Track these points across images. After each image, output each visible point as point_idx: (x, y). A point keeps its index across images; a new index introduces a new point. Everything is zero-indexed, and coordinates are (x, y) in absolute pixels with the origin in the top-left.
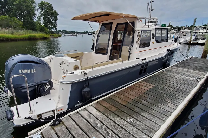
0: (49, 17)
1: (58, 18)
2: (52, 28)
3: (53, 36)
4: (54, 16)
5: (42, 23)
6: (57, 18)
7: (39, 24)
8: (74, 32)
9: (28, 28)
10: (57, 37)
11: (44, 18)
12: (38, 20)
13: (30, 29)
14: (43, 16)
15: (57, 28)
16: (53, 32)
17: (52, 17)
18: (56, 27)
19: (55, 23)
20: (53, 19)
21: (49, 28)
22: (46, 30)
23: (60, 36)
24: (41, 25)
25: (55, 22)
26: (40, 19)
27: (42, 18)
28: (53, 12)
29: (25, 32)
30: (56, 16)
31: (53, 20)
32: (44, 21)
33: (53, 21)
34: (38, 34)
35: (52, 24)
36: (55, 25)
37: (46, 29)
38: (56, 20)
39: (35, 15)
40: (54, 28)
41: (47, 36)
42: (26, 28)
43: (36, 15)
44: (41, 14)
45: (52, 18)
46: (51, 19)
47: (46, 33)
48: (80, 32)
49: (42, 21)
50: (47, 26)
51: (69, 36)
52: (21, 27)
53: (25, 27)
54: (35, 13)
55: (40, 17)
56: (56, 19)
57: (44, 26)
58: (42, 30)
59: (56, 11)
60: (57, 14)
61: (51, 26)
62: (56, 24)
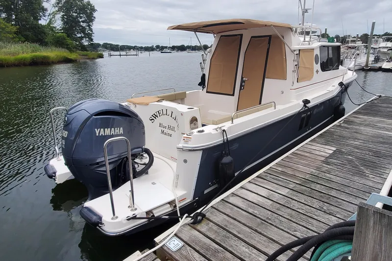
0: (75, 14)
1: (94, 17)
2: (81, 38)
3: (86, 55)
4: (85, 13)
5: (58, 27)
6: (92, 17)
7: (52, 30)
8: (129, 48)
9: (27, 39)
10: (94, 58)
11: (63, 17)
12: (50, 21)
13: (33, 41)
14: (62, 14)
15: (93, 38)
16: (84, 48)
17: (81, 15)
18: (91, 36)
19: (89, 28)
20: (83, 19)
21: (76, 39)
22: (68, 43)
23: (101, 56)
24: (58, 33)
25: (89, 26)
26: (53, 19)
27: (59, 16)
28: (84, 5)
29: (22, 47)
30: (91, 14)
31: (83, 22)
32: (64, 24)
33: (84, 25)
34: (51, 53)
35: (83, 30)
36: (89, 33)
37: (69, 41)
38: (92, 21)
39: (44, 10)
40: (86, 37)
41: (73, 56)
42: (23, 39)
43: (46, 10)
44: (57, 9)
45: (81, 18)
46: (80, 20)
47: (70, 49)
48: (141, 48)
49: (58, 24)
50: (72, 34)
51: (120, 55)
52: (11, 36)
53: (20, 36)
54: (43, 7)
55: (54, 14)
56: (90, 19)
57: (64, 34)
58: (59, 43)
59: (91, 3)
60: (93, 10)
61: (79, 35)
62: (92, 31)
